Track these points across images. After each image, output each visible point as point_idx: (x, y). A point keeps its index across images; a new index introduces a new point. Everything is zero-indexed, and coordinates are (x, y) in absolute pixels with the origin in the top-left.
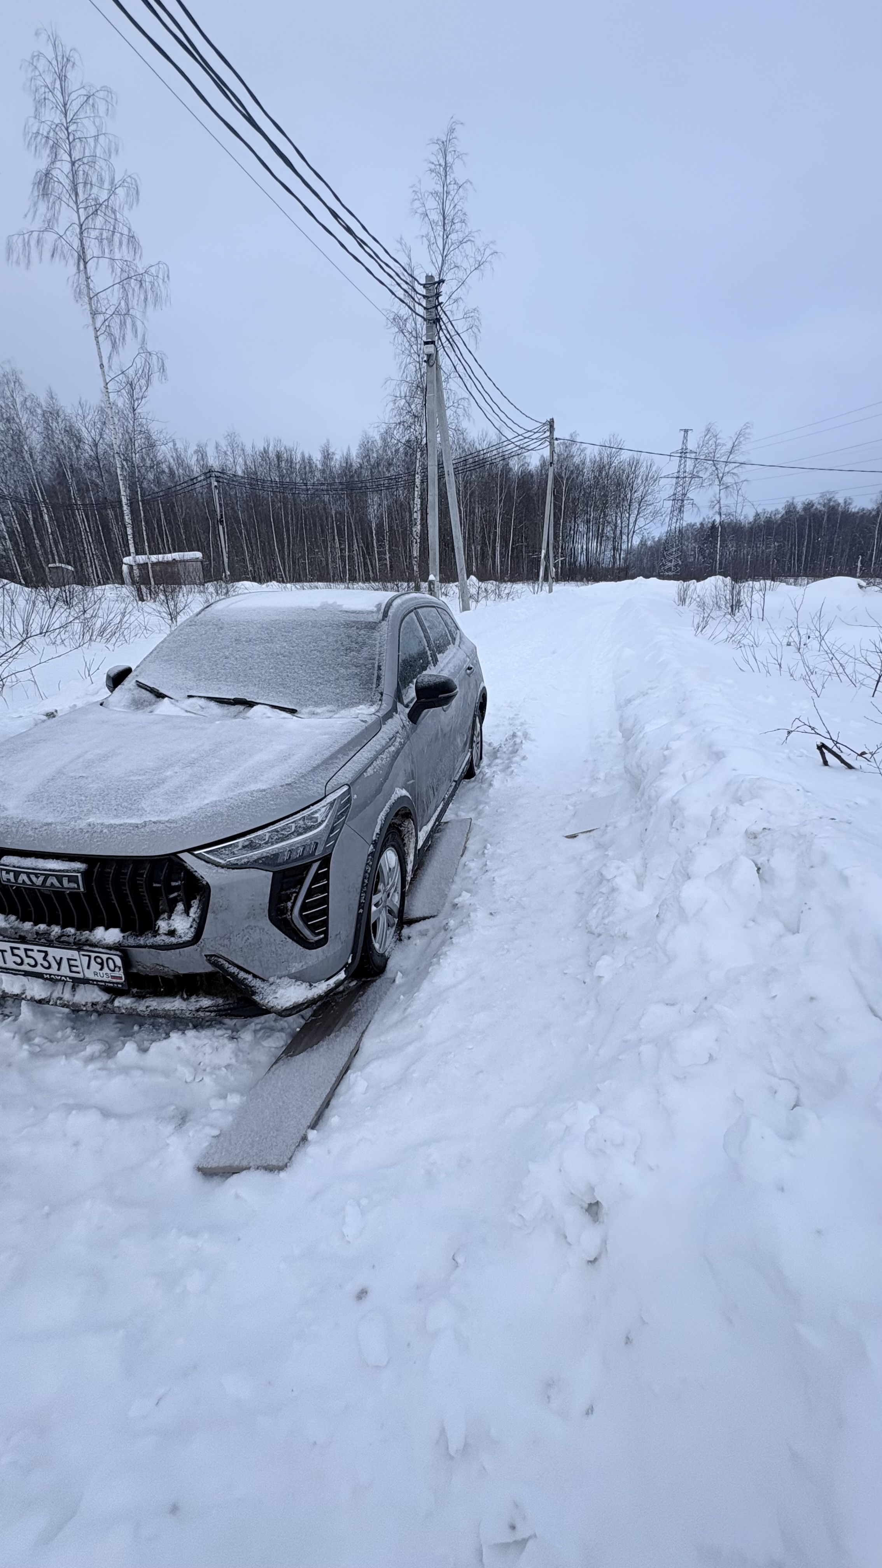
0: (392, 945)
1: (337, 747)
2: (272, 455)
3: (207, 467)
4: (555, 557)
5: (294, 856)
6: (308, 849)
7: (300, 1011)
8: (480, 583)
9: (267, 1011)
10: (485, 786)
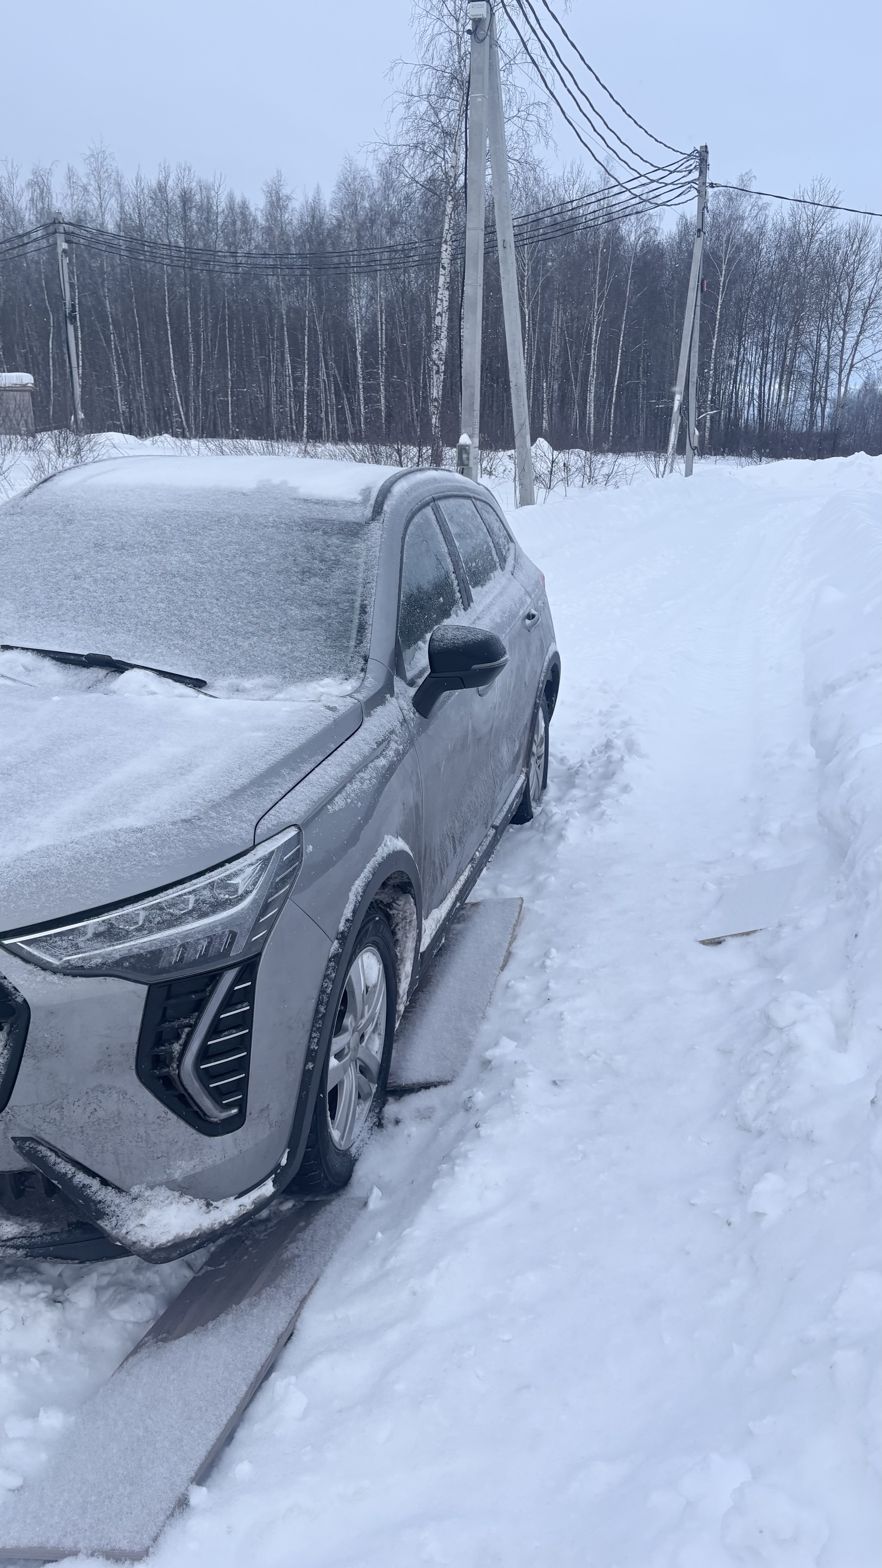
0: (365, 1135)
1: (279, 754)
2: (173, 195)
3: (49, 213)
4: (700, 409)
5: (192, 955)
6: (216, 944)
7: (187, 1253)
8: (556, 453)
9: (124, 1250)
10: (550, 838)
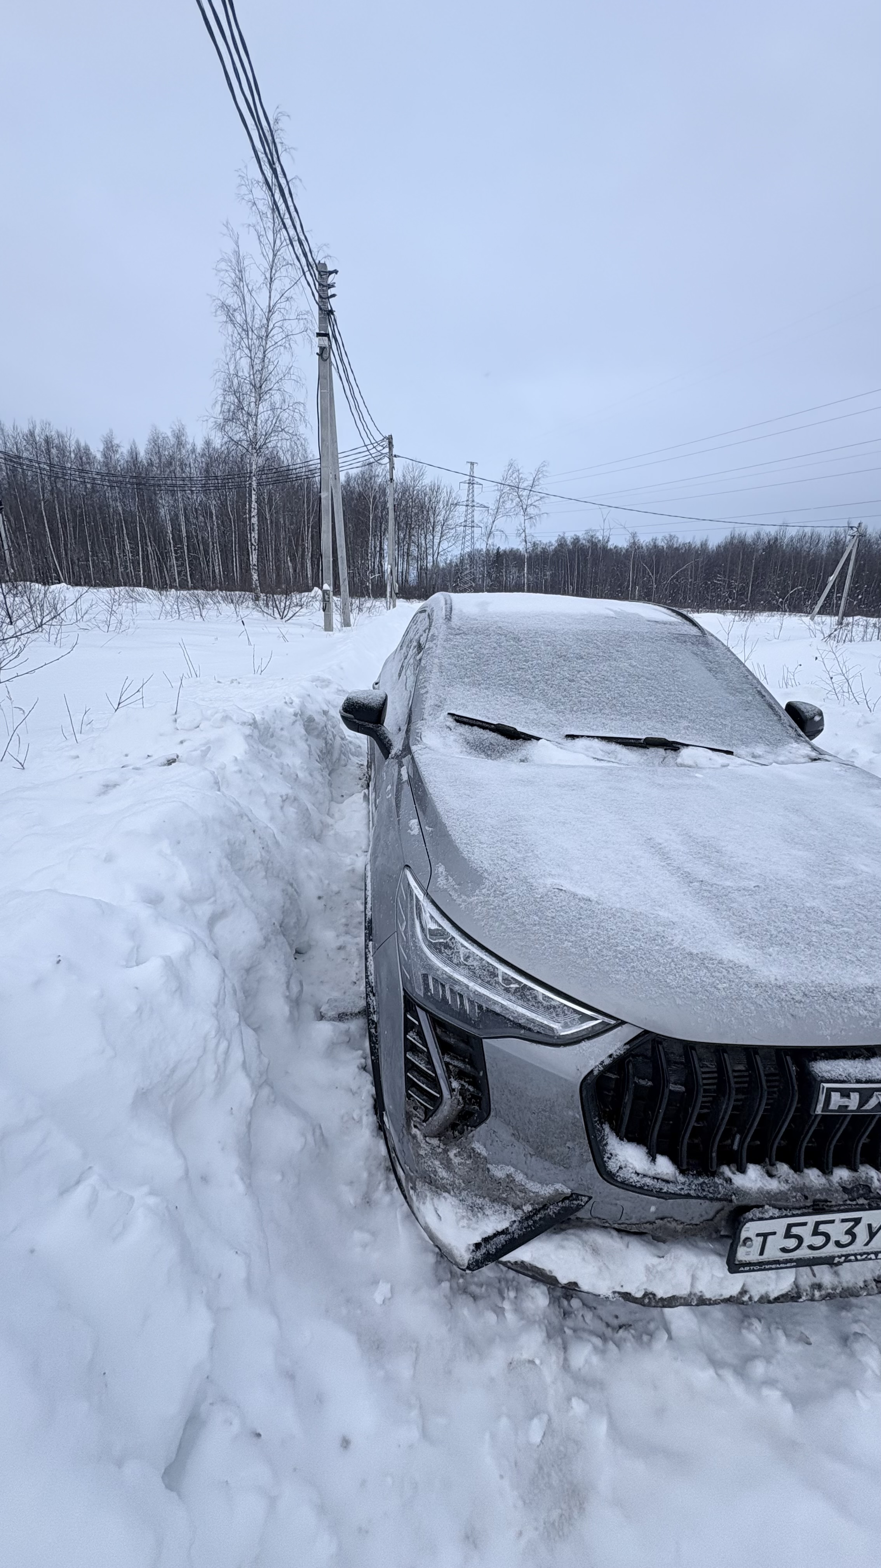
2: (40, 439)
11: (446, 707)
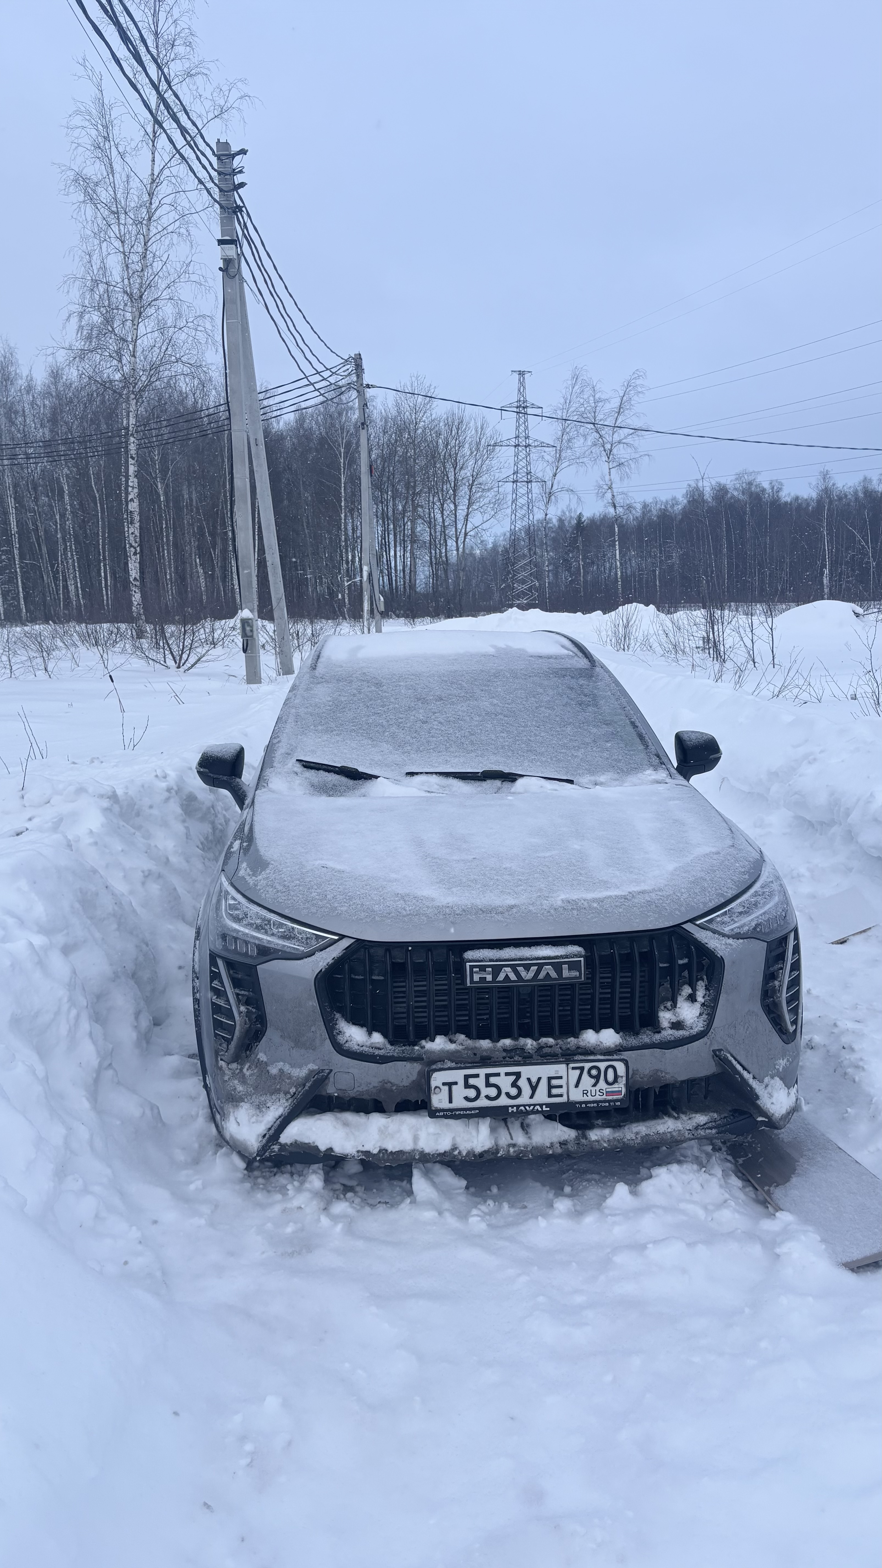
11: (296, 754)
